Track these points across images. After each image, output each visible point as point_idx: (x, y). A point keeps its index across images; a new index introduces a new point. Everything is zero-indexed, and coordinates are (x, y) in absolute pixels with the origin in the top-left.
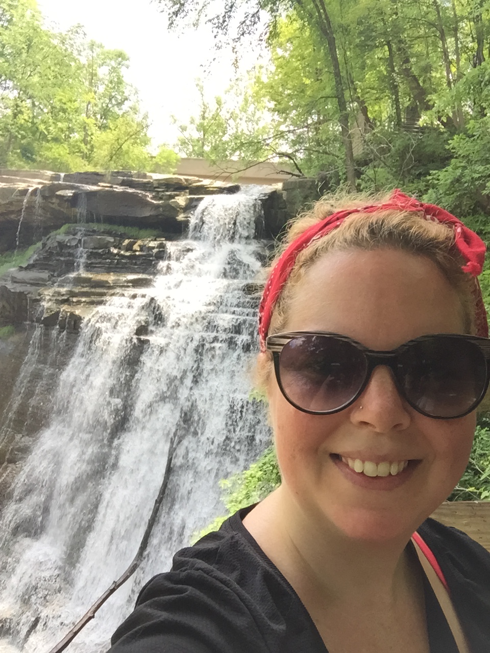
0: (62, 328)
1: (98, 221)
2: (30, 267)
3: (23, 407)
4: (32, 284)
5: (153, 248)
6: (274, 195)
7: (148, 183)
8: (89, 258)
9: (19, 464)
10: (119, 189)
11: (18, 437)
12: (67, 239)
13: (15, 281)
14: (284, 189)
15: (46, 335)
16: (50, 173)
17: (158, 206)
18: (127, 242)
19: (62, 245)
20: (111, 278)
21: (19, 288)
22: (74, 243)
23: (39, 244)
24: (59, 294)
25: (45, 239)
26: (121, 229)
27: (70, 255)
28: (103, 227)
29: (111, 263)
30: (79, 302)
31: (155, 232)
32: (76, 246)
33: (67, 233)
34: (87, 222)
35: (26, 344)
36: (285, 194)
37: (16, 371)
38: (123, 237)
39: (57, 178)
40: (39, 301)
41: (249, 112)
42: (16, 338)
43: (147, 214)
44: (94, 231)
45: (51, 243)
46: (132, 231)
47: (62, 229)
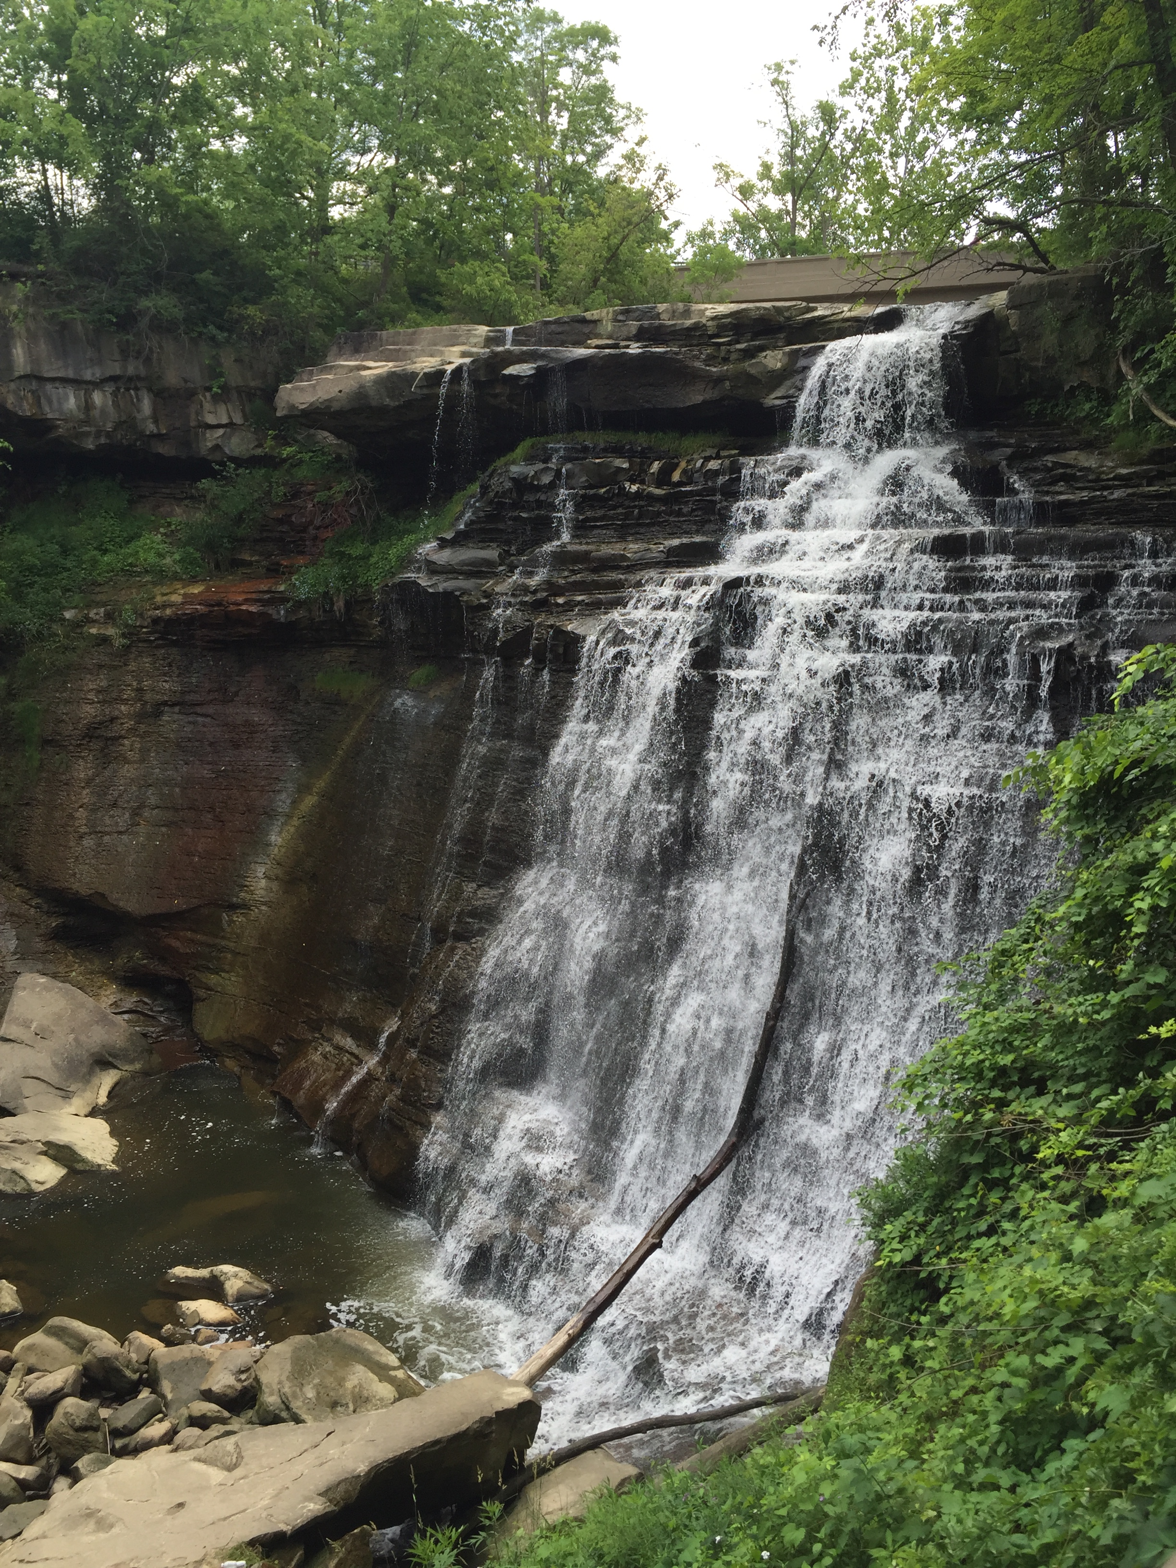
0: (540, 662)
1: (592, 427)
2: (460, 540)
4: (469, 575)
5: (716, 473)
6: (986, 321)
7: (696, 327)
8: (578, 508)
9: (477, 942)
10: (634, 349)
11: (469, 889)
12: (531, 471)
13: (433, 569)
14: (1011, 306)
16: (483, 330)
17: (720, 382)
18: (656, 466)
19: (521, 485)
20: (629, 548)
21: (444, 585)
22: (546, 479)
23: (475, 488)
24: (525, 589)
25: (483, 477)
26: (642, 440)
27: (540, 504)
28: (602, 438)
29: (627, 516)
30: (570, 605)
31: (717, 439)
32: (552, 486)
33: (530, 459)
34: (570, 429)
35: (467, 697)
37: (452, 758)
38: (646, 456)
39: (499, 339)
40: (487, 607)
42: (443, 689)
43: (698, 401)
44: (585, 449)
45: (501, 483)
46: (667, 441)
47: (519, 451)
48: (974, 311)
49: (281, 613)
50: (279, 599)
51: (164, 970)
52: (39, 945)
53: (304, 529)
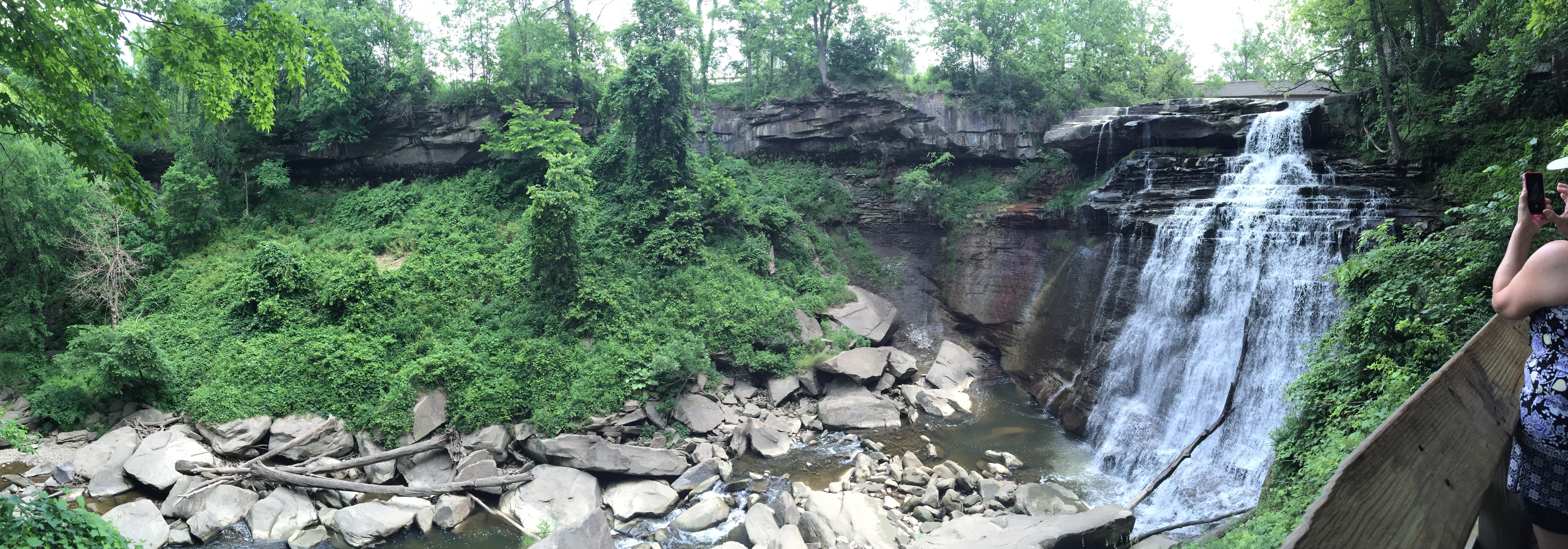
0: (1138, 235)
1: (1161, 145)
2: (1107, 189)
3: (1112, 298)
4: (1110, 202)
5: (1213, 163)
6: (1318, 109)
7: (1205, 107)
8: (1154, 176)
9: (1111, 342)
10: (1178, 115)
11: (1109, 321)
12: (1135, 162)
13: (1096, 200)
14: (1326, 104)
15: (1126, 241)
16: (1117, 109)
17: (1214, 127)
18: (1186, 160)
19: (1132, 168)
20: (1177, 192)
21: (1100, 206)
22: (1142, 165)
23: (1113, 169)
24: (1133, 208)
25: (1117, 165)
26: (1181, 150)
27: (1139, 175)
28: (1165, 150)
29: (1175, 179)
30: (1151, 214)
31: (1213, 150)
32: (1144, 168)
33: (1135, 158)
34: (1151, 146)
35: (1109, 250)
36: (1326, 108)
37: (1102, 272)
38: (1183, 156)
39: (1123, 112)
40: (1117, 215)
41: (1287, 35)
42: (1099, 246)
43: (1206, 134)
44: (1158, 154)
45: (1123, 167)
46: (1192, 151)
47: (1131, 155)
48: (1314, 104)
49: (1041, 217)
50: (1040, 211)
51: (991, 344)
52: (951, 331)
53: (1051, 185)
